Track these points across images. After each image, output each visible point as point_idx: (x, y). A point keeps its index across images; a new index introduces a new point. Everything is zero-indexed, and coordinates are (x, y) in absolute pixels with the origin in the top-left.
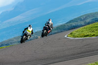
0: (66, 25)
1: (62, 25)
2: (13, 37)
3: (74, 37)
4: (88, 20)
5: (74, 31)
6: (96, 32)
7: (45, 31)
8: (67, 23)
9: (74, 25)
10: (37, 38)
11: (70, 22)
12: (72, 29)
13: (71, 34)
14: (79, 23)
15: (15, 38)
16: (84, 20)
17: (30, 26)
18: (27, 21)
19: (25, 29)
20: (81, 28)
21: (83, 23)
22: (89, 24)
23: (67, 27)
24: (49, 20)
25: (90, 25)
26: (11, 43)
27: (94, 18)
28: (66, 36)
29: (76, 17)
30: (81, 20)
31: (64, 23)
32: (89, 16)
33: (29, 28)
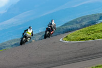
0: (61, 28)
2: (6, 40)
3: (70, 40)
4: (84, 23)
5: (70, 35)
6: (93, 35)
7: (48, 32)
9: (70, 28)
11: (66, 24)
12: (68, 32)
13: (66, 37)
14: (75, 26)
15: (8, 42)
16: (80, 23)
18: (20, 24)
19: (25, 31)
20: (77, 31)
21: (78, 26)
22: (85, 26)
23: (62, 30)
24: (52, 21)
25: (86, 28)
26: (4, 47)
27: (90, 20)
28: (61, 40)
29: (72, 20)
30: (77, 23)
32: (85, 18)
33: (29, 30)
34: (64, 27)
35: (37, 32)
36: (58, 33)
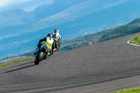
0: (129, 26)
1: (122, 27)
8: (131, 23)
10: (87, 44)
11: (135, 21)
12: (137, 32)
13: (136, 39)
17: (49, 35)
23: (129, 29)
28: (128, 43)
31: (127, 23)
34: (132, 25)
35: (96, 32)
36: (124, 34)
